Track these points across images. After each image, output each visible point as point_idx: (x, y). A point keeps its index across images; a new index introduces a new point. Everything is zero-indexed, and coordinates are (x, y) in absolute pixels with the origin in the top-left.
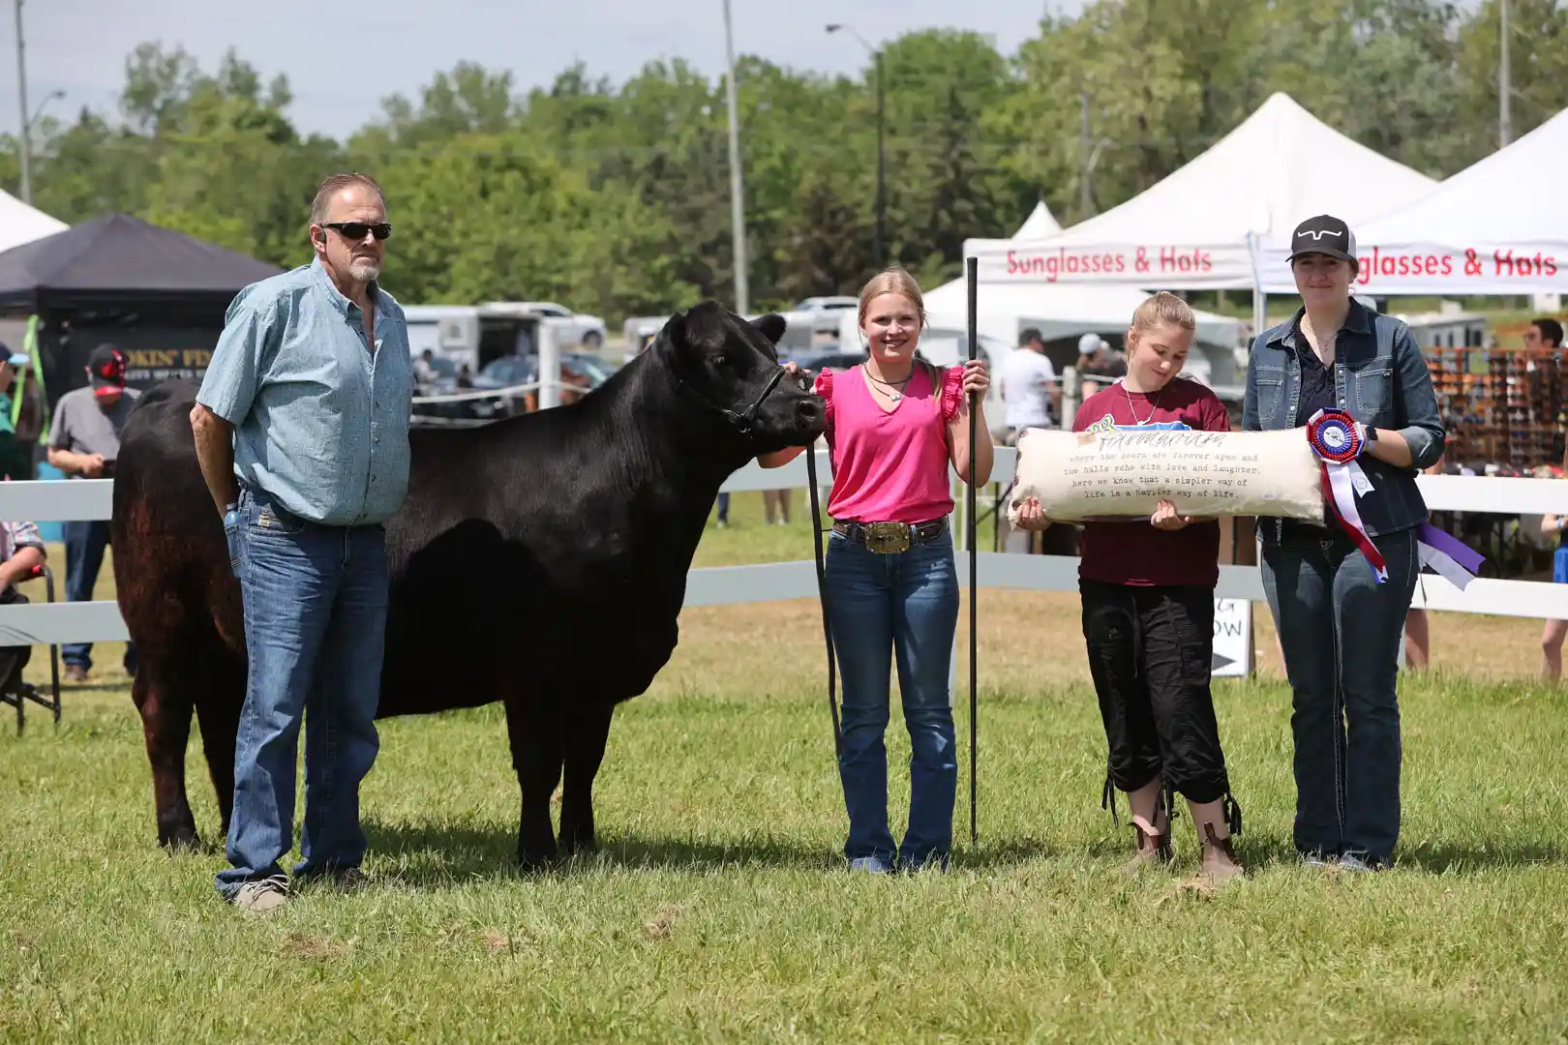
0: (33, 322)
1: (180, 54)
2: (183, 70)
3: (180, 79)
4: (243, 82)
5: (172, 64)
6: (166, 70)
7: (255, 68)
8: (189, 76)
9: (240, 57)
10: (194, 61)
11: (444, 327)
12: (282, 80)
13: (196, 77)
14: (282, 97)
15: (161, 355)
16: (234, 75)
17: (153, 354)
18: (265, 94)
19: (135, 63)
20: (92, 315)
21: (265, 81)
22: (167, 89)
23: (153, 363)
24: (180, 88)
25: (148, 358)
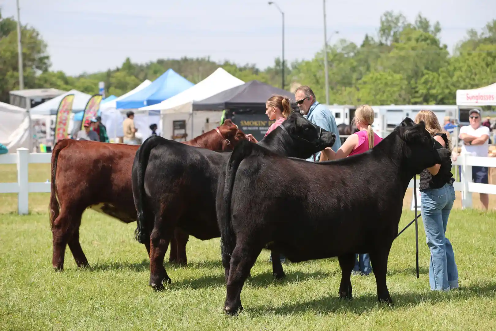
0: (224, 112)
1: (401, 15)
2: (401, 21)
3: (400, 24)
4: (424, 24)
5: (397, 19)
6: (395, 21)
7: (428, 20)
8: (403, 23)
9: (423, 16)
10: (404, 18)
11: (447, 112)
12: (438, 23)
13: (406, 23)
14: (438, 30)
15: (262, 122)
16: (421, 22)
17: (259, 122)
18: (432, 28)
19: (384, 18)
20: (241, 110)
21: (432, 23)
22: (395, 28)
23: (259, 125)
24: (400, 27)
25: (258, 123)
